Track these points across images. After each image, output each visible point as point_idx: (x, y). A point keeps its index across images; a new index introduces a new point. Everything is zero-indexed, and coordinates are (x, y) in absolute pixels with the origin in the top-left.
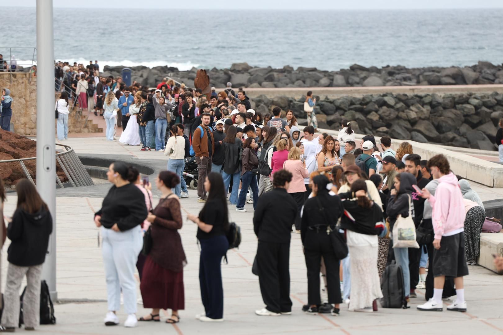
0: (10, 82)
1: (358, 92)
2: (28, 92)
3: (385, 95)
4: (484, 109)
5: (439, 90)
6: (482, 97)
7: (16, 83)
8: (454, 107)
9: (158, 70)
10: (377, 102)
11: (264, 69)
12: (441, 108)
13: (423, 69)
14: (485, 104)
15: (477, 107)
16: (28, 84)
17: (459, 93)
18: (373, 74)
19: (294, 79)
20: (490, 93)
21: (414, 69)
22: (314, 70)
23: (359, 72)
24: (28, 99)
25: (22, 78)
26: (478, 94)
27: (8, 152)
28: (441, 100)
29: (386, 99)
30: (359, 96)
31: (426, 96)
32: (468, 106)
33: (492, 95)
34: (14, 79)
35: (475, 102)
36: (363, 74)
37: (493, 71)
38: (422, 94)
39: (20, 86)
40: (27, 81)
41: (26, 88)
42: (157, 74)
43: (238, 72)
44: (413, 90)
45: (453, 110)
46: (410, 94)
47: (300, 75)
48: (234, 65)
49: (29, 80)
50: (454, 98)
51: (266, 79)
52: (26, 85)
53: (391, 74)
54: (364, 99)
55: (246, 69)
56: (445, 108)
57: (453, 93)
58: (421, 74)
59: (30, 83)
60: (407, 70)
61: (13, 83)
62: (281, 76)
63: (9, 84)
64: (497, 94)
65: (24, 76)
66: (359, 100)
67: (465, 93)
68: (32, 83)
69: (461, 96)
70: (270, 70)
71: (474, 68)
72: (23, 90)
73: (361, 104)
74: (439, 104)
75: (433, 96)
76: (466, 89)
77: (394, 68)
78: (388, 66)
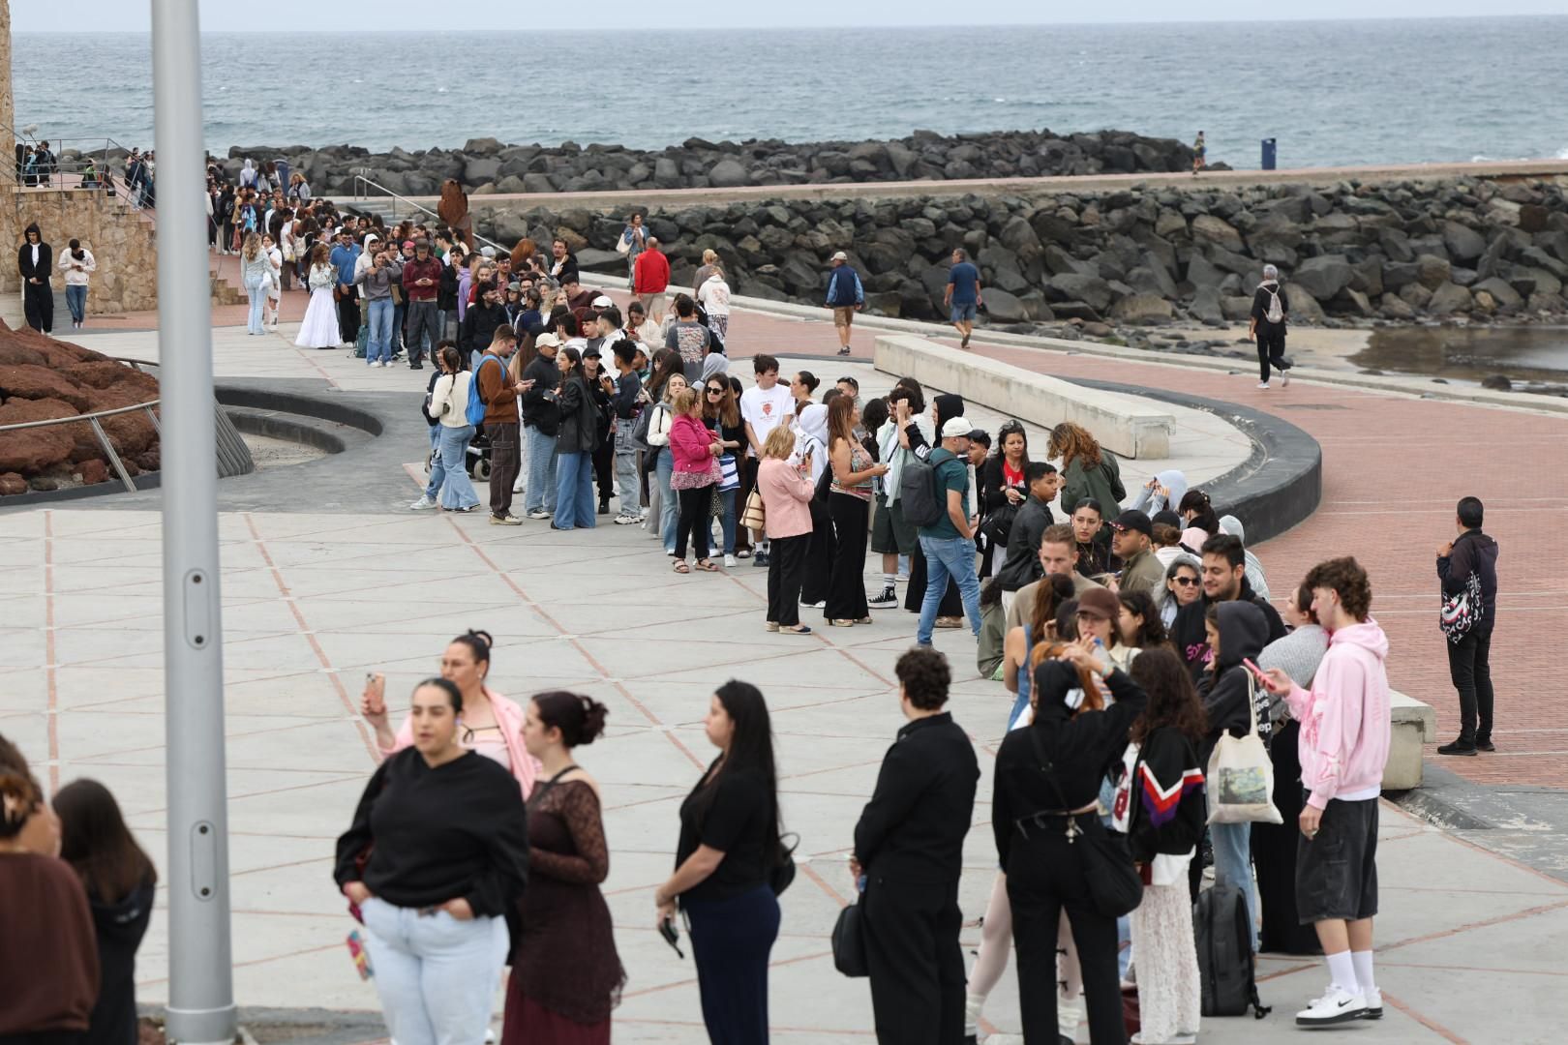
0: (61, 208)
1: (718, 197)
2: (97, 226)
3: (769, 204)
4: (951, 226)
5: (867, 192)
6: (947, 204)
7: (72, 211)
8: (897, 224)
9: (331, 154)
10: (755, 217)
11: (527, 150)
12: (872, 226)
13: (818, 145)
14: (952, 217)
15: (938, 223)
16: (96, 212)
17: (904, 197)
18: (726, 155)
19: (583, 168)
20: (960, 195)
21: (801, 146)
22: (620, 149)
23: (701, 153)
24: (97, 240)
25: (85, 200)
26: (939, 199)
27: (63, 397)
28: (872, 212)
29: (772, 210)
30: (721, 206)
31: (845, 203)
32: (923, 221)
33: (964, 200)
34: (68, 202)
35: (934, 213)
36: (710, 157)
37: (942, 148)
38: (839, 200)
39: (80, 216)
40: (94, 206)
41: (92, 221)
42: (329, 162)
43: (480, 155)
44: (820, 192)
45: (896, 230)
46: (816, 200)
47: (594, 160)
48: (471, 142)
49: (98, 203)
50: (896, 207)
51: (531, 169)
52: (92, 214)
53: (759, 155)
54: (730, 212)
55: (492, 149)
56: (880, 226)
57: (894, 197)
58: (815, 155)
59: (100, 209)
60: (789, 149)
61: (66, 211)
62: (558, 160)
63: (58, 212)
64: (973, 198)
65: (89, 196)
66: (722, 212)
67: (916, 197)
68: (105, 209)
69: (909, 203)
70: (537, 151)
71: (908, 143)
72: (87, 224)
73: (725, 221)
74: (870, 218)
75: (858, 202)
76: (918, 190)
77: (766, 144)
78: (753, 141)
